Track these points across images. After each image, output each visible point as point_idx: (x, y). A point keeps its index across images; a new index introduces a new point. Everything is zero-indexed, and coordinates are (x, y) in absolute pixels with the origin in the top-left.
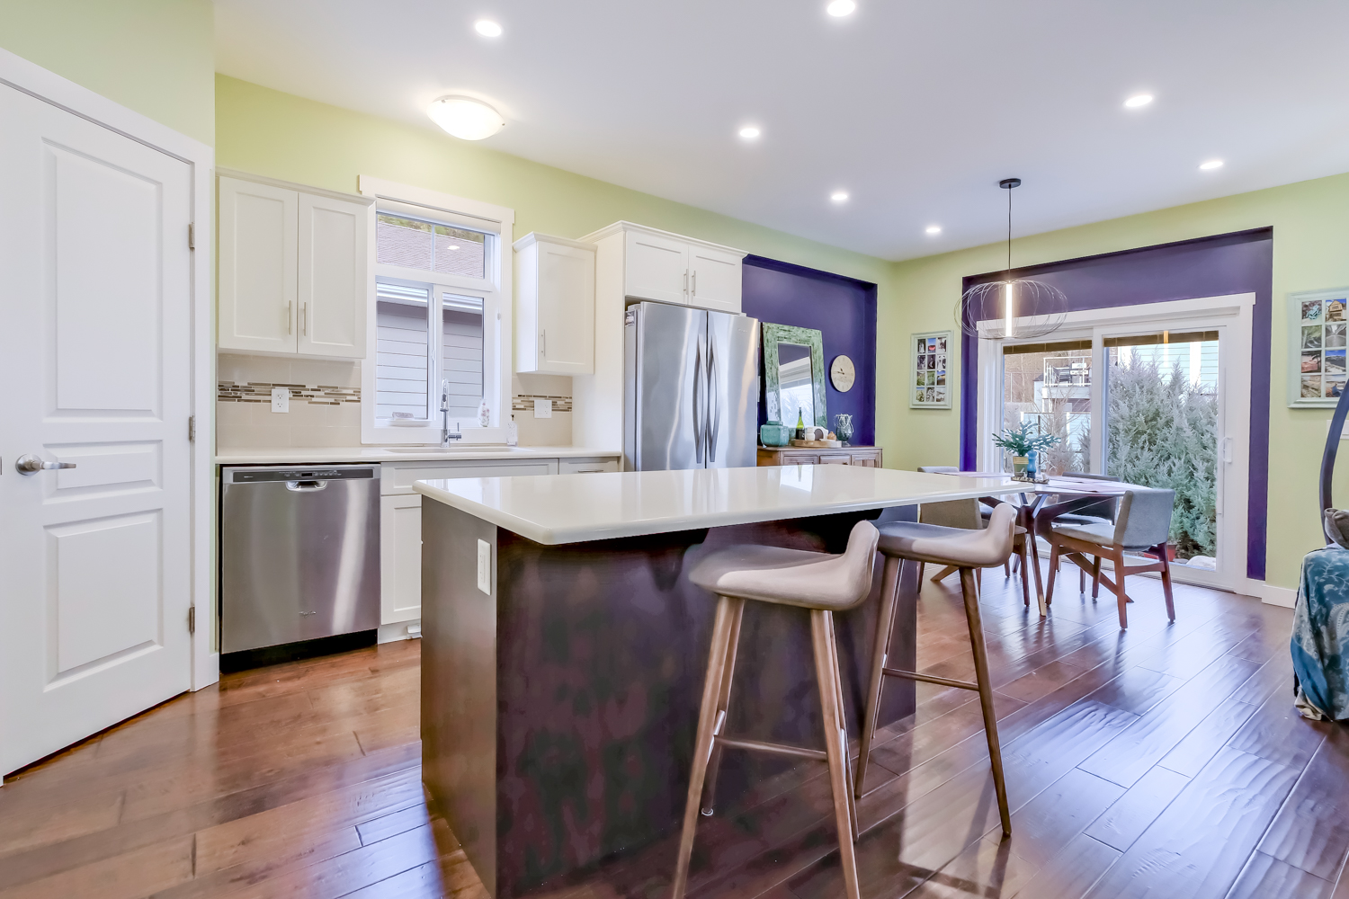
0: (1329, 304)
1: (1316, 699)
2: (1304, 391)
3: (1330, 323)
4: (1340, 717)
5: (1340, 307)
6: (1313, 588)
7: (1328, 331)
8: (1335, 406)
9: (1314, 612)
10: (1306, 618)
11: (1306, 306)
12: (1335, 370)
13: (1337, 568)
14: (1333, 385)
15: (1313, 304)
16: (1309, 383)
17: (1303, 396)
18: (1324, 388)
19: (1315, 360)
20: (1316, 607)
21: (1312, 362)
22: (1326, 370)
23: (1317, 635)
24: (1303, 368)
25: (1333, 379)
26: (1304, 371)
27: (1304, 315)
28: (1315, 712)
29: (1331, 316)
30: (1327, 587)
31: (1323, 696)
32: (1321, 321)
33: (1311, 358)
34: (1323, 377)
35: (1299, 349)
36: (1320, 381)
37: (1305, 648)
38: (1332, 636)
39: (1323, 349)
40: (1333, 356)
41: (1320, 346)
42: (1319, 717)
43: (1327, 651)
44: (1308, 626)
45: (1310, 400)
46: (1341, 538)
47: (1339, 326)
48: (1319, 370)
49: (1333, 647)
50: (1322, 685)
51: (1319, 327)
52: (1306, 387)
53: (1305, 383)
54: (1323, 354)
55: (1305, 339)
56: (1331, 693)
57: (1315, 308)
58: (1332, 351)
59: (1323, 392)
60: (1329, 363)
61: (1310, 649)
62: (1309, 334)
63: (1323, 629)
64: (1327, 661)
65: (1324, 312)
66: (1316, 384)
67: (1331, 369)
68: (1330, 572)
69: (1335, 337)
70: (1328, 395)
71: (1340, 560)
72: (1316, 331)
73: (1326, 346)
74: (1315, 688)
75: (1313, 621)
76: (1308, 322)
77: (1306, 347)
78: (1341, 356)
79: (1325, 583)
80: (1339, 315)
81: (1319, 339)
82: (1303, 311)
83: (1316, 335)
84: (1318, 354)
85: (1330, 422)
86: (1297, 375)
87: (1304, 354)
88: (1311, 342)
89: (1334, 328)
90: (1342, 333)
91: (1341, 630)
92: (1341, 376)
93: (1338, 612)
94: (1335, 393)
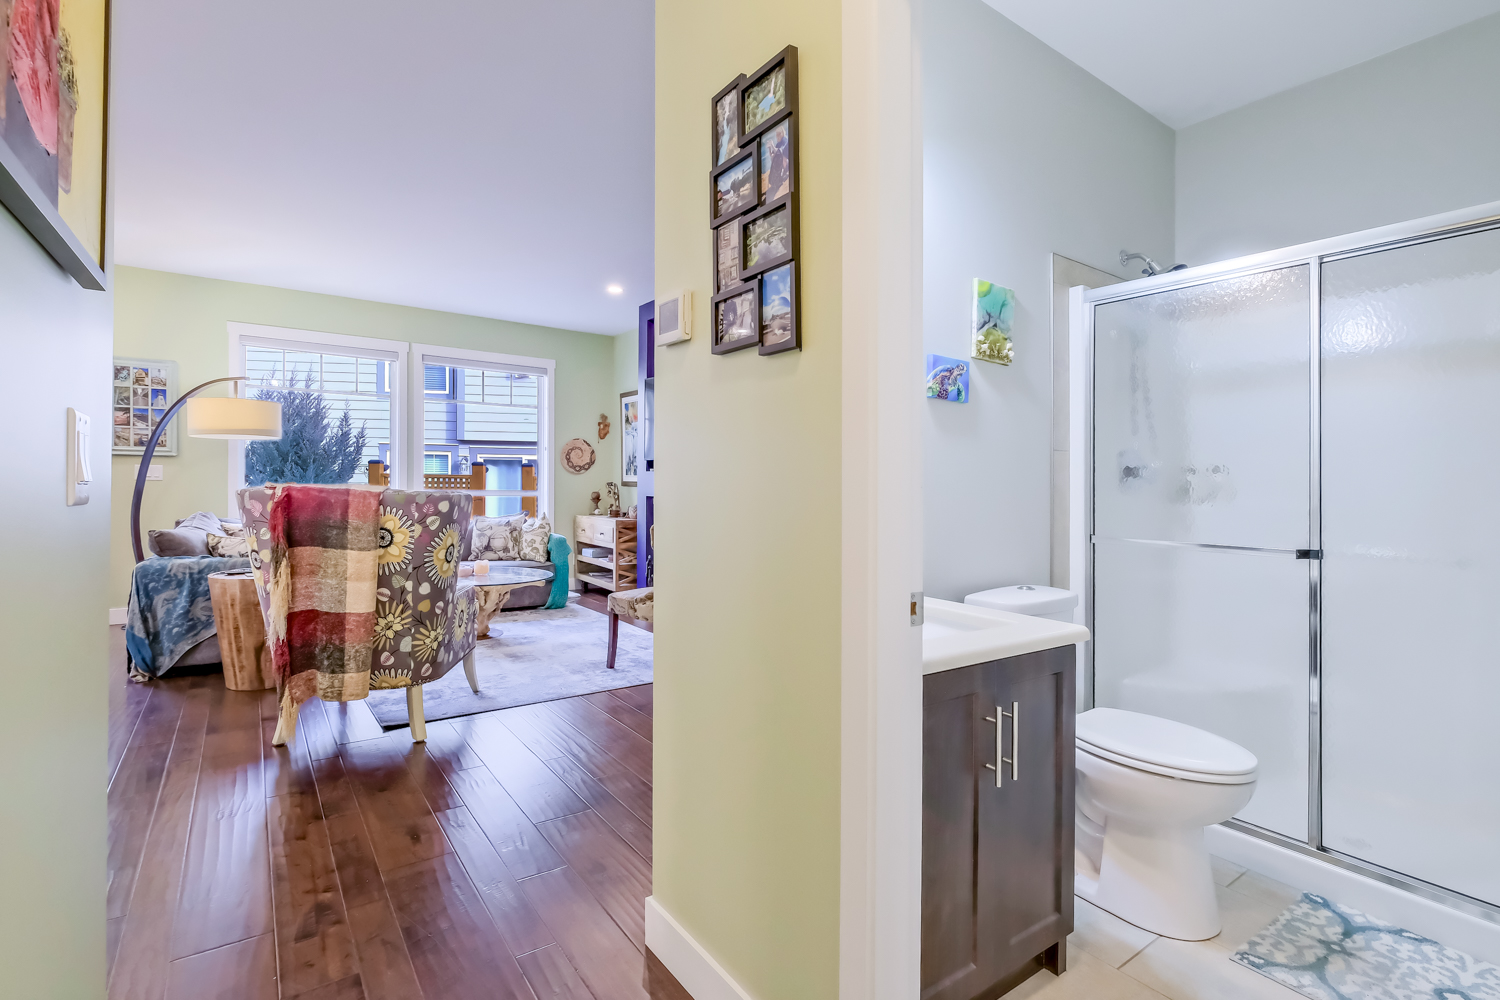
0: (136, 371)
1: (145, 667)
2: (117, 440)
3: (136, 386)
4: (160, 673)
5: (144, 375)
6: (141, 588)
7: (135, 393)
8: (142, 453)
9: (142, 605)
10: (137, 611)
11: (117, 369)
12: (140, 425)
13: (157, 570)
14: (140, 437)
15: (123, 368)
16: (121, 434)
17: (116, 444)
18: (133, 438)
19: (126, 415)
20: (144, 600)
21: (123, 417)
22: (134, 425)
23: (145, 620)
24: (115, 421)
25: (139, 432)
26: (116, 423)
27: (116, 377)
28: (144, 676)
29: (137, 381)
30: (151, 585)
31: (148, 660)
32: (129, 383)
33: (122, 413)
34: (131, 430)
35: (112, 404)
36: (129, 433)
37: (136, 633)
38: (155, 618)
39: (131, 407)
40: (138, 413)
41: (129, 404)
42: (147, 679)
43: (152, 630)
44: (139, 616)
45: (123, 448)
46: (158, 550)
47: (143, 390)
48: (128, 424)
49: (155, 626)
50: (148, 654)
51: (127, 388)
52: (118, 437)
53: (118, 434)
54: (131, 411)
55: (116, 395)
56: (154, 659)
57: (125, 373)
58: (139, 410)
59: (132, 443)
60: (136, 419)
61: (140, 632)
62: (120, 392)
63: (149, 615)
64: (151, 638)
65: (132, 377)
66: (126, 435)
67: (138, 424)
68: (153, 574)
69: (140, 399)
70: (135, 445)
71: (159, 565)
72: (126, 391)
73: (134, 405)
74: (143, 660)
75: (142, 612)
76: (119, 383)
77: (118, 403)
78: (145, 415)
79: (149, 583)
80: (143, 381)
81: (128, 398)
82: (115, 373)
83: (125, 395)
84: (127, 410)
85: (137, 467)
87: (116, 409)
88: (122, 400)
89: (140, 391)
90: (146, 395)
91: (160, 613)
92: (145, 430)
93: (159, 601)
94: (141, 443)
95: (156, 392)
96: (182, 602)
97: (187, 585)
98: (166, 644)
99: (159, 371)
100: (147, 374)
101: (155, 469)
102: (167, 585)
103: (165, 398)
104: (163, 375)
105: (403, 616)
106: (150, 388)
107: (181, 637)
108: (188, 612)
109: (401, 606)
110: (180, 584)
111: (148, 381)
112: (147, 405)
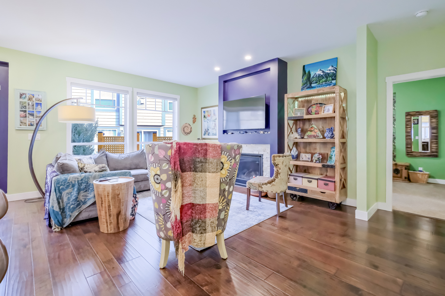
0: (29, 95)
1: (59, 224)
2: (21, 123)
3: (29, 101)
4: (65, 226)
5: (32, 97)
6: (57, 188)
7: (29, 104)
8: (34, 129)
9: (58, 196)
10: (55, 199)
11: (21, 94)
12: (31, 117)
13: (63, 180)
14: (30, 122)
15: (24, 94)
16: (23, 121)
17: (20, 125)
18: (27, 123)
19: (25, 113)
20: (58, 194)
21: (23, 114)
22: (28, 117)
23: (59, 203)
24: (20, 116)
25: (30, 120)
27: (21, 97)
28: (58, 228)
29: (29, 99)
30: (61, 187)
31: (60, 221)
32: (26, 100)
33: (23, 112)
34: (27, 119)
35: (19, 109)
36: (26, 121)
37: (55, 209)
38: (63, 202)
39: (27, 110)
40: (30, 113)
41: (26, 109)
42: (60, 229)
43: (62, 207)
44: (56, 202)
45: (23, 127)
46: (61, 171)
47: (32, 103)
48: (26, 117)
49: (63, 205)
50: (60, 218)
51: (25, 102)
52: (22, 122)
53: (21, 121)
54: (27, 111)
55: (21, 105)
56: (62, 220)
57: (24, 96)
58: (30, 111)
59: (27, 125)
60: (29, 115)
62: (22, 104)
63: (60, 201)
64: (61, 211)
65: (27, 98)
66: (25, 122)
67: (30, 117)
68: (62, 182)
69: (30, 106)
70: (29, 125)
71: (64, 178)
72: (25, 103)
73: (28, 109)
74: (58, 221)
75: (58, 199)
76: (22, 100)
77: (21, 108)
78: (33, 113)
79: (60, 186)
80: (32, 99)
81: (26, 107)
82: (20, 96)
83: (25, 105)
84: (25, 111)
86: (18, 119)
87: (21, 111)
88: (23, 107)
89: (30, 104)
90: (33, 105)
91: (65, 199)
92: (34, 120)
93: (64, 193)
94: (32, 125)
95: (37, 104)
96: (75, 193)
97: (76, 186)
98: (68, 213)
99: (39, 95)
100: (33, 97)
101: (38, 135)
102: (68, 187)
103: (41, 106)
104: (40, 97)
105: (223, 202)
106: (35, 102)
107: (74, 209)
108: (77, 198)
109: (223, 198)
110: (73, 186)
111: (34, 99)
112: (34, 109)
